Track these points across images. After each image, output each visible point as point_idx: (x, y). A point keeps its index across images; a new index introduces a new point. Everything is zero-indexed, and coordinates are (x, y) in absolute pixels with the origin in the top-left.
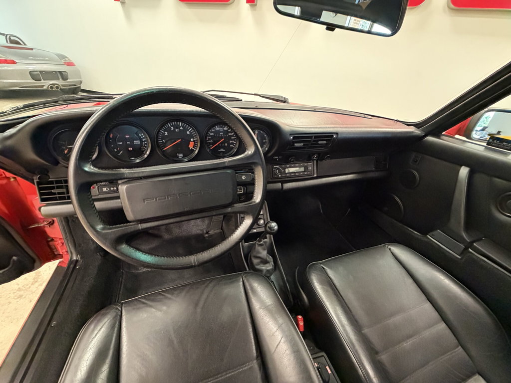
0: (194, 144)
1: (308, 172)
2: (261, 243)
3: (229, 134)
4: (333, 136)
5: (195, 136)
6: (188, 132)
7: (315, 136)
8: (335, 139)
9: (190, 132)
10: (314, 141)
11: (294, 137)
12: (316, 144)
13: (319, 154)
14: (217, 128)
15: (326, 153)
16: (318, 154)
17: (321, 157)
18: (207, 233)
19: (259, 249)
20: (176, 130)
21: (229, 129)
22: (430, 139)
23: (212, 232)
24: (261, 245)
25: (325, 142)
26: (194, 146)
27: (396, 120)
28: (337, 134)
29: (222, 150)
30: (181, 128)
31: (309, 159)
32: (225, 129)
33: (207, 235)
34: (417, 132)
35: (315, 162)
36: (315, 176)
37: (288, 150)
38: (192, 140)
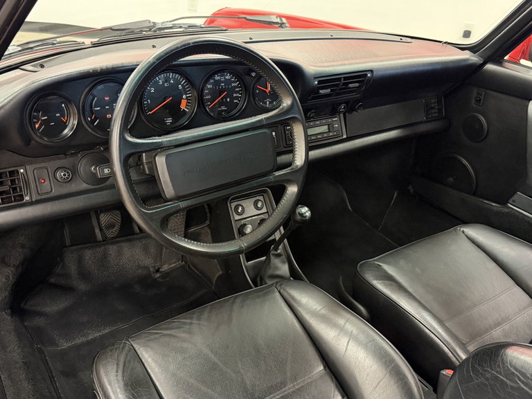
0: (187, 102)
1: (334, 132)
2: (279, 251)
3: (233, 85)
4: (367, 74)
5: (189, 91)
6: (180, 86)
7: (344, 78)
8: (369, 79)
9: (182, 85)
10: (344, 84)
11: (319, 81)
12: (344, 89)
13: (347, 103)
14: (217, 78)
15: (358, 101)
16: (345, 103)
17: (351, 108)
18: (158, 271)
19: (276, 262)
20: (166, 85)
21: (232, 78)
22: (490, 67)
23: (165, 268)
24: (278, 256)
25: (357, 85)
26: (187, 105)
27: (445, 43)
28: (371, 71)
29: (223, 108)
30: (172, 82)
31: (334, 112)
32: (227, 77)
33: (158, 275)
34: (473, 58)
35: (342, 115)
36: (345, 137)
37: (311, 100)
38: (184, 97)
